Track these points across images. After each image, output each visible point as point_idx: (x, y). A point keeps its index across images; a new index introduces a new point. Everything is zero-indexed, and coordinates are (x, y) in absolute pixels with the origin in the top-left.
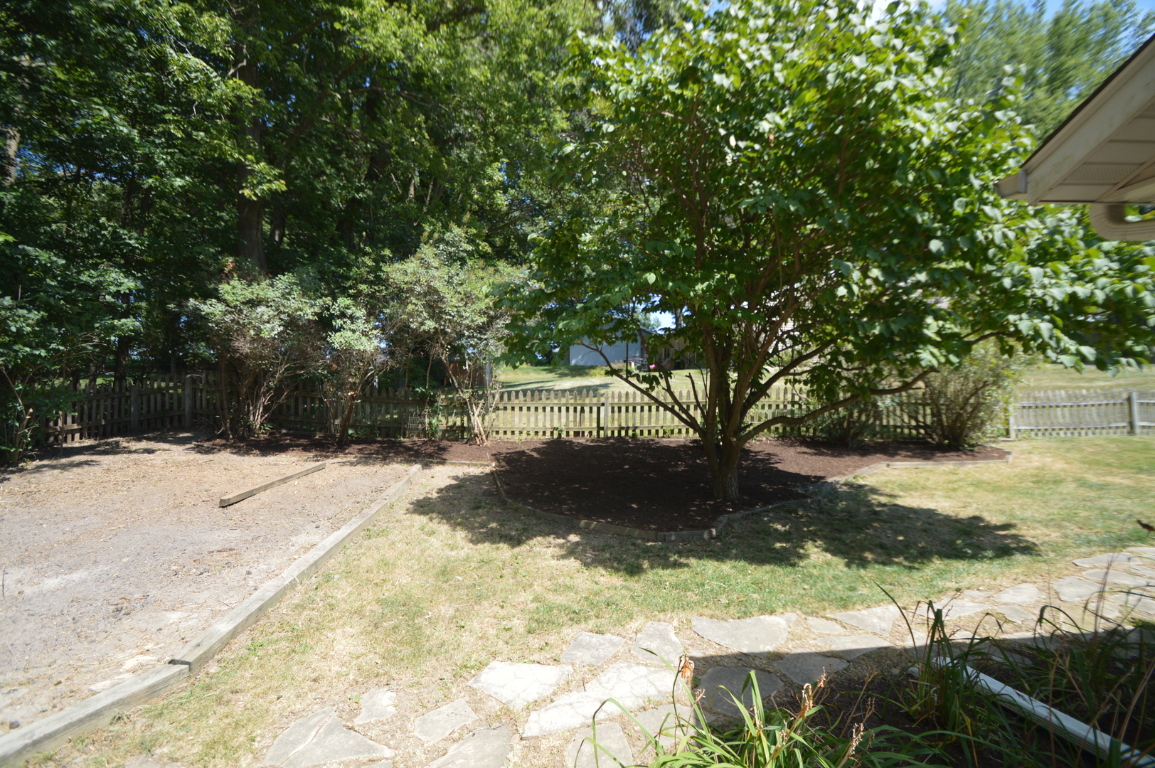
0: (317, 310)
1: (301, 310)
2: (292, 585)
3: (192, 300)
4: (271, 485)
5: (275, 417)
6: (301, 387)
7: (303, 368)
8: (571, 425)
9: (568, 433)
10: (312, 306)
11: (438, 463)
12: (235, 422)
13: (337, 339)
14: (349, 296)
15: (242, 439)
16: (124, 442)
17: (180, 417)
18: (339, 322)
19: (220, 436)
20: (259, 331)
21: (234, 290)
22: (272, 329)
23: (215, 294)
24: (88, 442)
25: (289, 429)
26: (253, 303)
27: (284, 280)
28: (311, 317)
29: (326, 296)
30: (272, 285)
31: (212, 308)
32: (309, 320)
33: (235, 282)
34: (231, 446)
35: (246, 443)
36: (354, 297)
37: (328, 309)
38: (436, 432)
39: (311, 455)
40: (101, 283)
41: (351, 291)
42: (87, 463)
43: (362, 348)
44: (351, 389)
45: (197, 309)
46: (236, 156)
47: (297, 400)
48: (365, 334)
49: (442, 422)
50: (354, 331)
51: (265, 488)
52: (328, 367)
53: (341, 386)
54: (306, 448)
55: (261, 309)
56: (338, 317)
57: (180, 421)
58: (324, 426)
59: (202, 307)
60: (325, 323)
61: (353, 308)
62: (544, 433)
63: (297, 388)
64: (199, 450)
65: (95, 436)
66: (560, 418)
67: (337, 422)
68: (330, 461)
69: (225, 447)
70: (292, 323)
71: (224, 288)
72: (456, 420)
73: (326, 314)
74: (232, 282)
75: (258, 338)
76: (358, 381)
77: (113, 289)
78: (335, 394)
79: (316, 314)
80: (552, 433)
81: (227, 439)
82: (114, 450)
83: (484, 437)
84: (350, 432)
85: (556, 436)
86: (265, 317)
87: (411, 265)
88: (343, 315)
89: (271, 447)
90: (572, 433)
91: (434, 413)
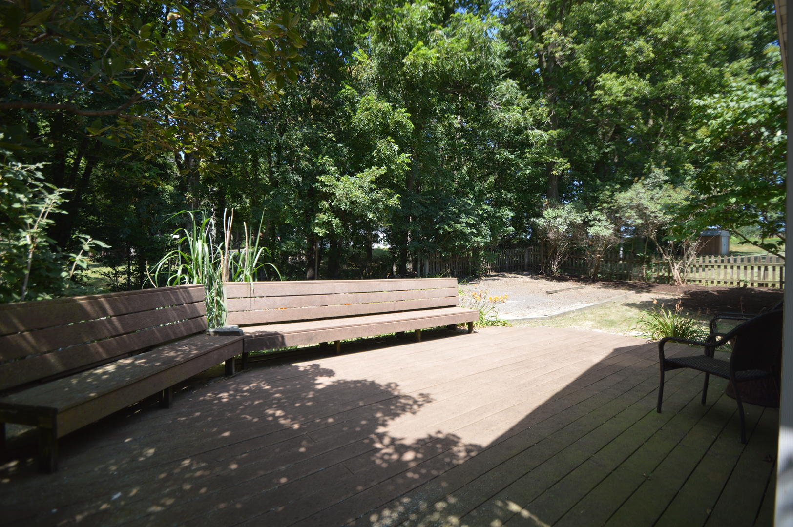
0: (582, 218)
1: (575, 219)
2: (573, 312)
3: (532, 218)
4: (563, 290)
5: (563, 267)
6: (574, 253)
7: (575, 244)
8: (756, 278)
9: (752, 284)
10: (581, 216)
11: (646, 292)
12: (546, 268)
13: (591, 231)
14: (599, 210)
15: (549, 275)
16: (506, 274)
17: (523, 266)
18: (593, 223)
19: (540, 274)
20: (557, 229)
21: (549, 213)
22: (563, 228)
23: (541, 216)
24: (494, 274)
25: (568, 273)
26: (555, 218)
27: (568, 207)
28: (580, 222)
29: (587, 211)
30: (563, 209)
31: (540, 221)
32: (579, 223)
33: (549, 210)
34: (545, 278)
35: (550, 276)
36: (601, 210)
37: (587, 217)
38: (651, 278)
39: (579, 283)
40: (503, 215)
41: (599, 208)
42: (497, 279)
43: (604, 234)
44: (599, 254)
45: (534, 221)
46: (551, 160)
47: (572, 259)
48: (605, 227)
49: (653, 274)
50: (600, 226)
51: (561, 291)
52: (588, 243)
53: (594, 252)
54: (576, 281)
55: (558, 219)
56: (593, 220)
57: (523, 267)
58: (585, 272)
59: (536, 221)
60: (586, 223)
61: (600, 216)
62: (732, 283)
63: (572, 254)
64: (533, 278)
65: (495, 272)
66: (745, 274)
67: (592, 271)
68: (588, 286)
69: (543, 278)
70: (571, 225)
71: (545, 213)
72: (664, 273)
73: (587, 219)
74: (548, 210)
75: (557, 232)
76: (602, 250)
77: (507, 217)
78: (591, 256)
79: (582, 220)
80: (738, 283)
81: (543, 275)
82: (504, 276)
83: (680, 282)
84: (599, 276)
85: (742, 285)
86: (560, 223)
87: (630, 193)
88: (594, 219)
89: (560, 279)
90: (756, 285)
91: (650, 268)
